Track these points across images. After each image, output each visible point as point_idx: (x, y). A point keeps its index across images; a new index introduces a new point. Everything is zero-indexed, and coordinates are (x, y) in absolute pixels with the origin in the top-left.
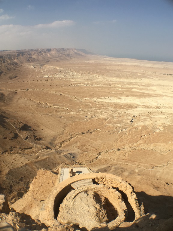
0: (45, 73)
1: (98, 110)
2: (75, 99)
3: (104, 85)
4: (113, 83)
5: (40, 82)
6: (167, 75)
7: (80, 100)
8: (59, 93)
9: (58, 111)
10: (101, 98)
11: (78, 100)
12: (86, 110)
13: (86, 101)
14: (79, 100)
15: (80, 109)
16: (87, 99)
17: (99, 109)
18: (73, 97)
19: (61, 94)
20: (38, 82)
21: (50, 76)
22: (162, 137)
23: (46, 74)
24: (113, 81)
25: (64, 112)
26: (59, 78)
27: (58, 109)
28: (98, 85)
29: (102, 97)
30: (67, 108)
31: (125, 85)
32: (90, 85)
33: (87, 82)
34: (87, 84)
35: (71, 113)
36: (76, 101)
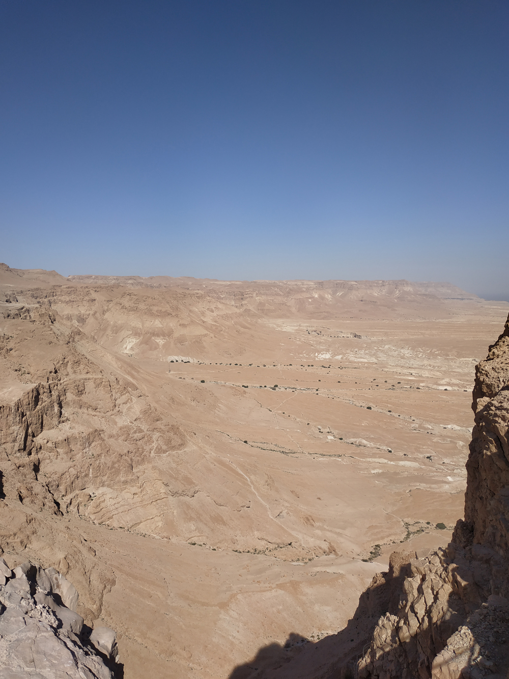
0: (322, 347)
2: (413, 425)
5: (310, 370)
7: (429, 429)
8: (363, 405)
9: (363, 455)
11: (421, 427)
13: (444, 433)
14: (425, 429)
15: (428, 455)
16: (449, 426)
18: (406, 418)
19: (369, 408)
20: (304, 369)
21: (335, 355)
23: (323, 350)
25: (380, 457)
26: (361, 362)
27: (362, 447)
30: (390, 449)
32: (456, 388)
33: (447, 380)
34: (449, 384)
35: (402, 463)
36: (414, 431)
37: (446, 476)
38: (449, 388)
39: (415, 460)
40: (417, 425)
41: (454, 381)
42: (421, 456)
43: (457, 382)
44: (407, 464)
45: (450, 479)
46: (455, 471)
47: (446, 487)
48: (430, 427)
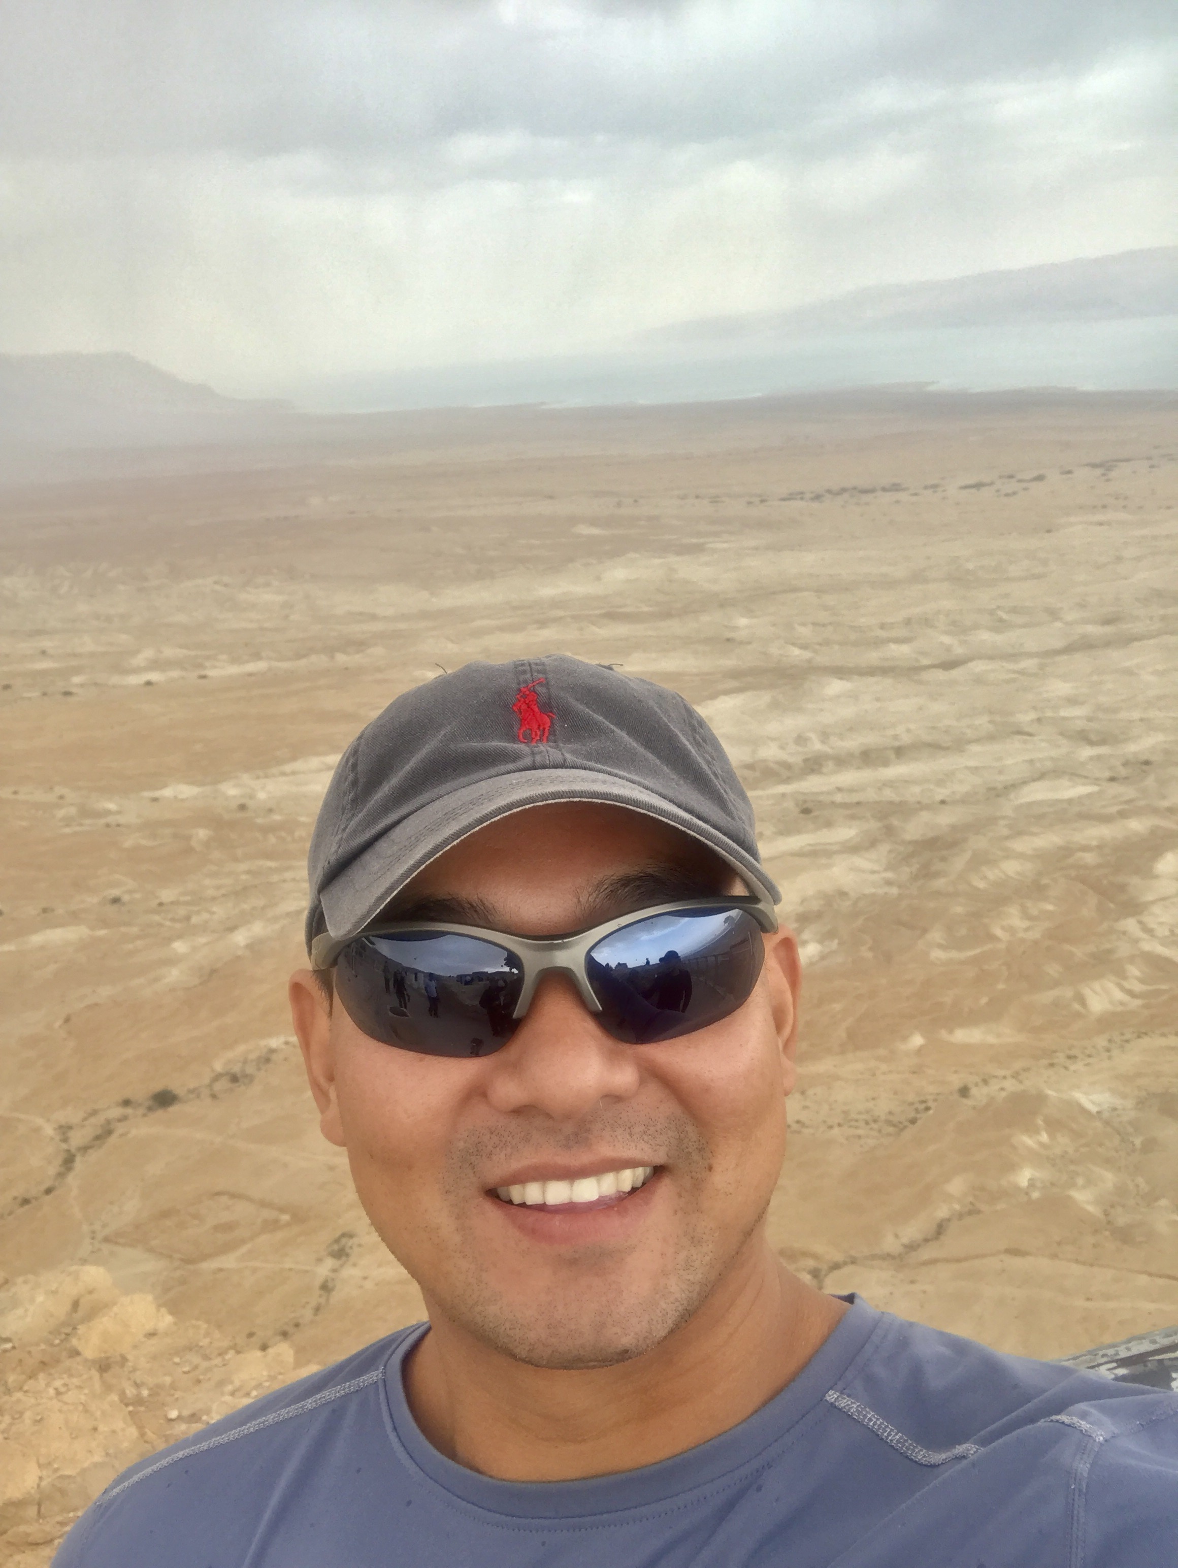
1: (275, 878)
2: (61, 813)
3: (299, 656)
4: (377, 627)
6: (817, 497)
7: (108, 812)
10: (288, 768)
11: (83, 813)
12: (167, 895)
15: (115, 892)
16: (167, 792)
17: (288, 868)
18: (40, 796)
22: (837, 1007)
24: (374, 617)
28: (251, 667)
29: (294, 759)
31: (478, 633)
32: (175, 674)
33: (148, 653)
34: (155, 665)
35: (37, 939)
36: (67, 830)
37: (170, 940)
38: (154, 676)
39: (75, 917)
40: (73, 811)
41: (169, 652)
42: (92, 900)
43: (181, 653)
44: (56, 936)
45: (180, 947)
46: (195, 920)
47: (174, 975)
48: (112, 806)
